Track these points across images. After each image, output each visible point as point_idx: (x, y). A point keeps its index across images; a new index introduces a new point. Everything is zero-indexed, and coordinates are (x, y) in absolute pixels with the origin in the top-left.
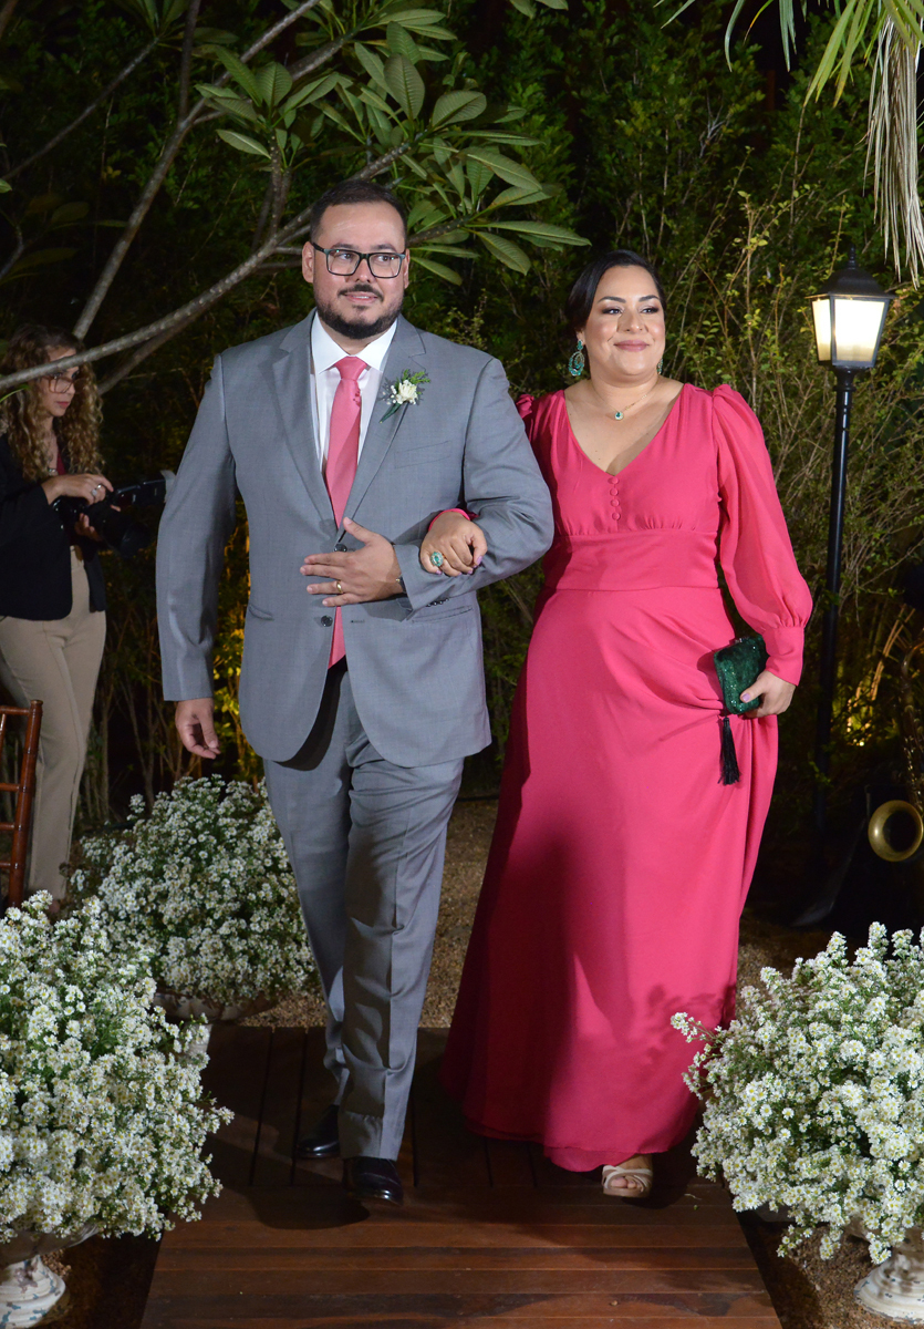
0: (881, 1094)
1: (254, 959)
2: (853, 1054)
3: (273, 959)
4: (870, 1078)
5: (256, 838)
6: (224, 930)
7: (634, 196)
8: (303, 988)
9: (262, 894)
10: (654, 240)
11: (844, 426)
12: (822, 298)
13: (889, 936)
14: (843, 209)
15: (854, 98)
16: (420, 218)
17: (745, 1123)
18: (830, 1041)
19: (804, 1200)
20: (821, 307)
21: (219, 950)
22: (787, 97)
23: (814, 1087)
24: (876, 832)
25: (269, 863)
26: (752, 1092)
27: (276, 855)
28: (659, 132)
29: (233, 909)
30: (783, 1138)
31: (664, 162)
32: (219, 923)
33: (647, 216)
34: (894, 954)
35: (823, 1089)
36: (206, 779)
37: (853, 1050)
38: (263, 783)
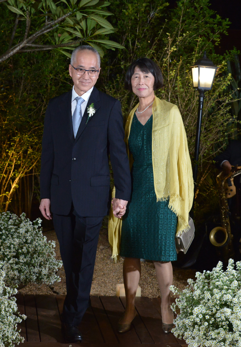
0: (237, 311)
1: (20, 271)
2: (228, 298)
3: (26, 271)
4: (233, 307)
5: (21, 232)
6: (11, 261)
7: (127, 34)
8: (35, 281)
9: (23, 250)
10: (133, 49)
11: (201, 108)
12: (196, 67)
13: (235, 263)
14: (199, 40)
15: (199, 6)
16: (64, 38)
17: (193, 320)
18: (220, 295)
19: (212, 345)
20: (195, 70)
21: (9, 268)
22: (178, 4)
23: (214, 310)
24: (212, 237)
25: (25, 240)
26: (197, 310)
27: (27, 238)
28: (136, 14)
29: (14, 255)
30: (206, 325)
31: (137, 24)
32: (9, 259)
33: (131, 41)
34: (237, 269)
35: (217, 310)
36: (5, 213)
37: (228, 297)
38: (22, 215)
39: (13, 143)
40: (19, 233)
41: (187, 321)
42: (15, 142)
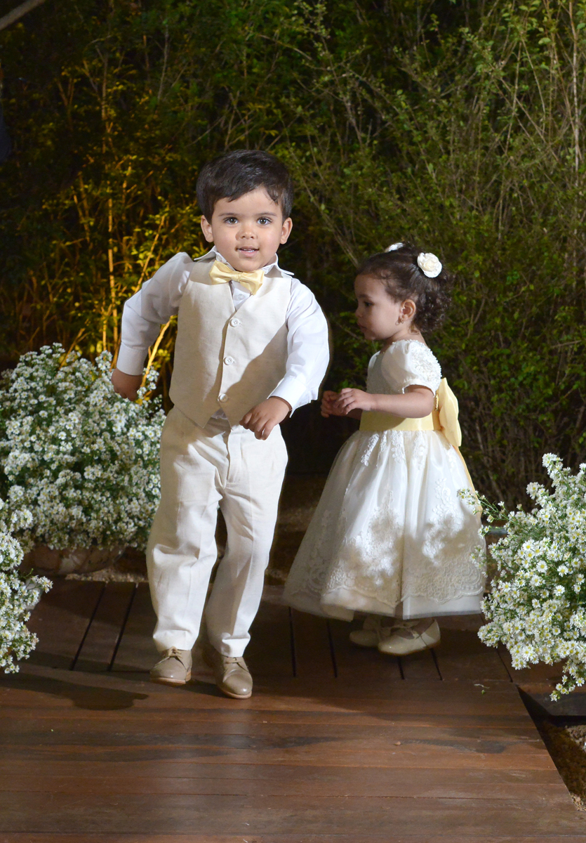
1: (88, 509)
3: (106, 510)
5: (92, 403)
6: (60, 480)
9: (96, 447)
17: (524, 584)
19: (577, 653)
21: (55, 498)
25: (104, 425)
26: (528, 549)
29: (69, 461)
30: (559, 595)
32: (55, 475)
36: (48, 347)
39: (151, 232)
40: (87, 404)
41: (506, 587)
42: (154, 227)
